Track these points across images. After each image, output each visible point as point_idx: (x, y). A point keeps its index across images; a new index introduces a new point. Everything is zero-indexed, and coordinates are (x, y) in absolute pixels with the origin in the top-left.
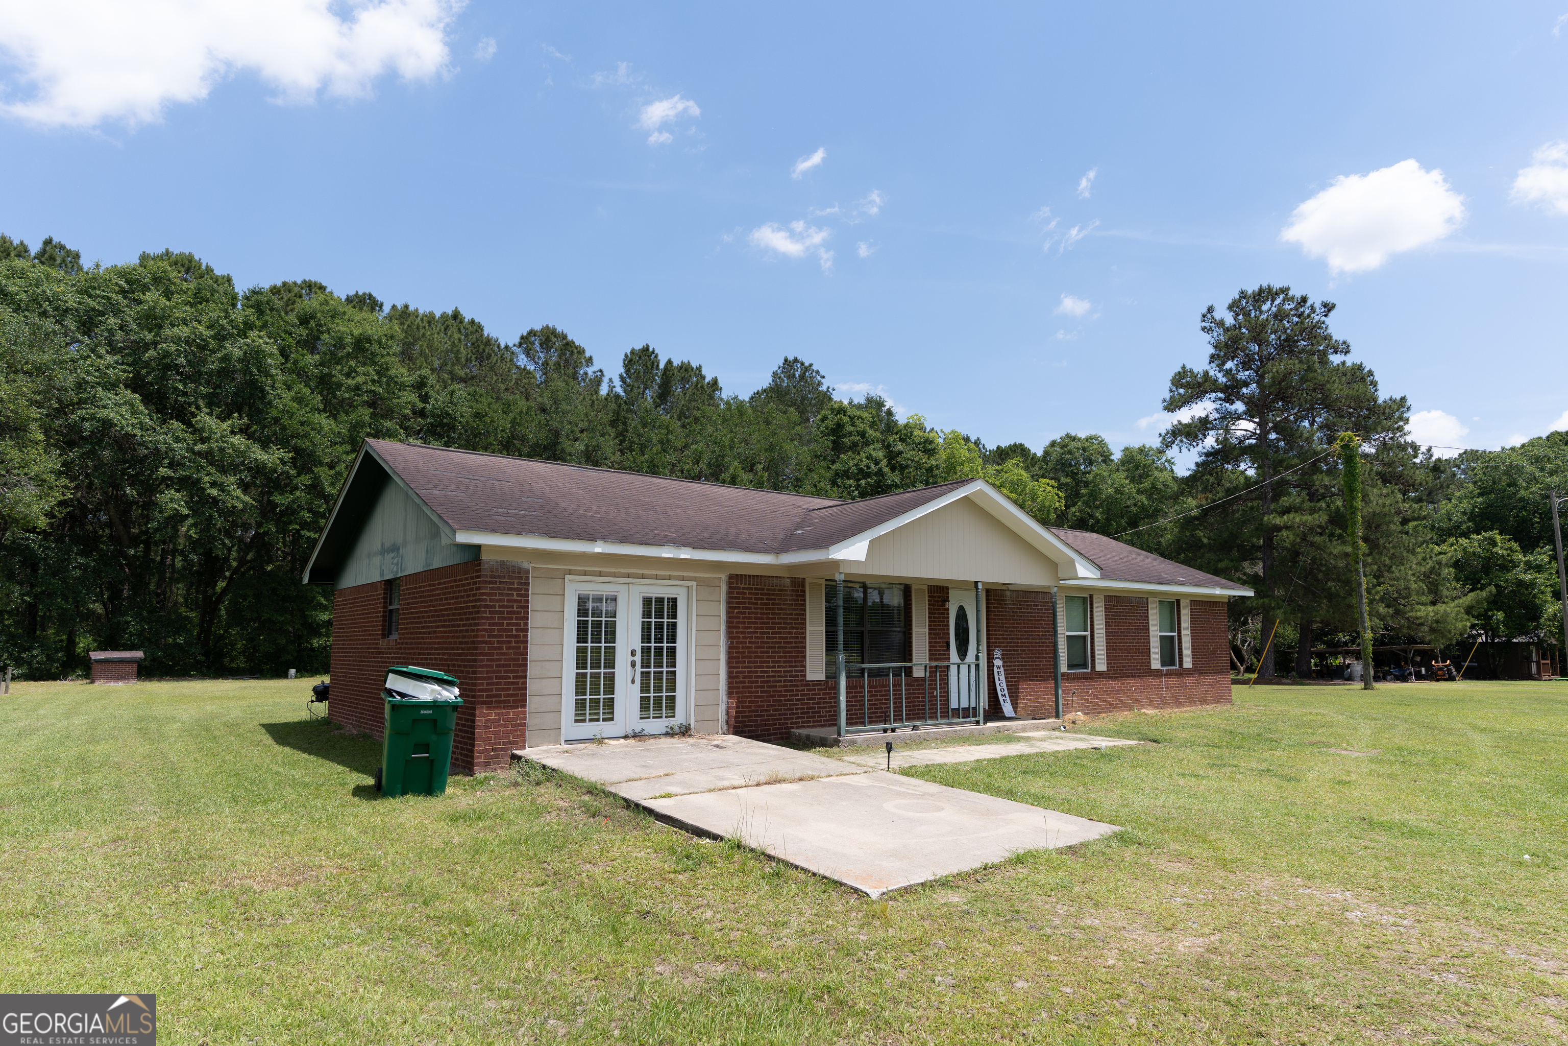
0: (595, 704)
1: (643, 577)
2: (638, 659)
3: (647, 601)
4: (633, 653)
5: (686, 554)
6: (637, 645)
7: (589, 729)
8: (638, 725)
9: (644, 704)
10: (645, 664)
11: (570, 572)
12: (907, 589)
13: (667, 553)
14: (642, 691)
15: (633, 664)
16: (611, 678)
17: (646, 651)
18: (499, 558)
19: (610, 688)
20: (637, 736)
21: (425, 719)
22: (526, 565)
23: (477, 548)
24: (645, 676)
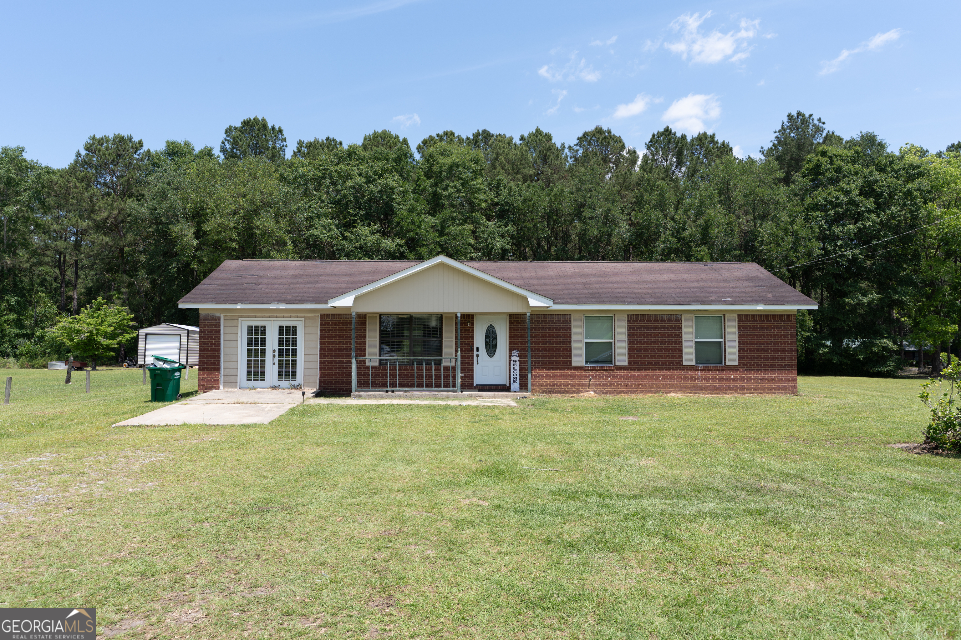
0: (256, 373)
1: (276, 317)
2: (277, 354)
3: (281, 328)
4: (274, 351)
5: (282, 306)
6: (277, 348)
7: (253, 383)
8: (276, 383)
9: (280, 374)
10: (280, 355)
11: (241, 317)
12: (440, 317)
13: (273, 306)
14: (279, 368)
15: (274, 356)
16: (263, 362)
17: (280, 351)
18: (207, 312)
19: (263, 367)
20: (275, 388)
21: (158, 374)
22: (218, 315)
23: (197, 310)
24: (280, 362)
